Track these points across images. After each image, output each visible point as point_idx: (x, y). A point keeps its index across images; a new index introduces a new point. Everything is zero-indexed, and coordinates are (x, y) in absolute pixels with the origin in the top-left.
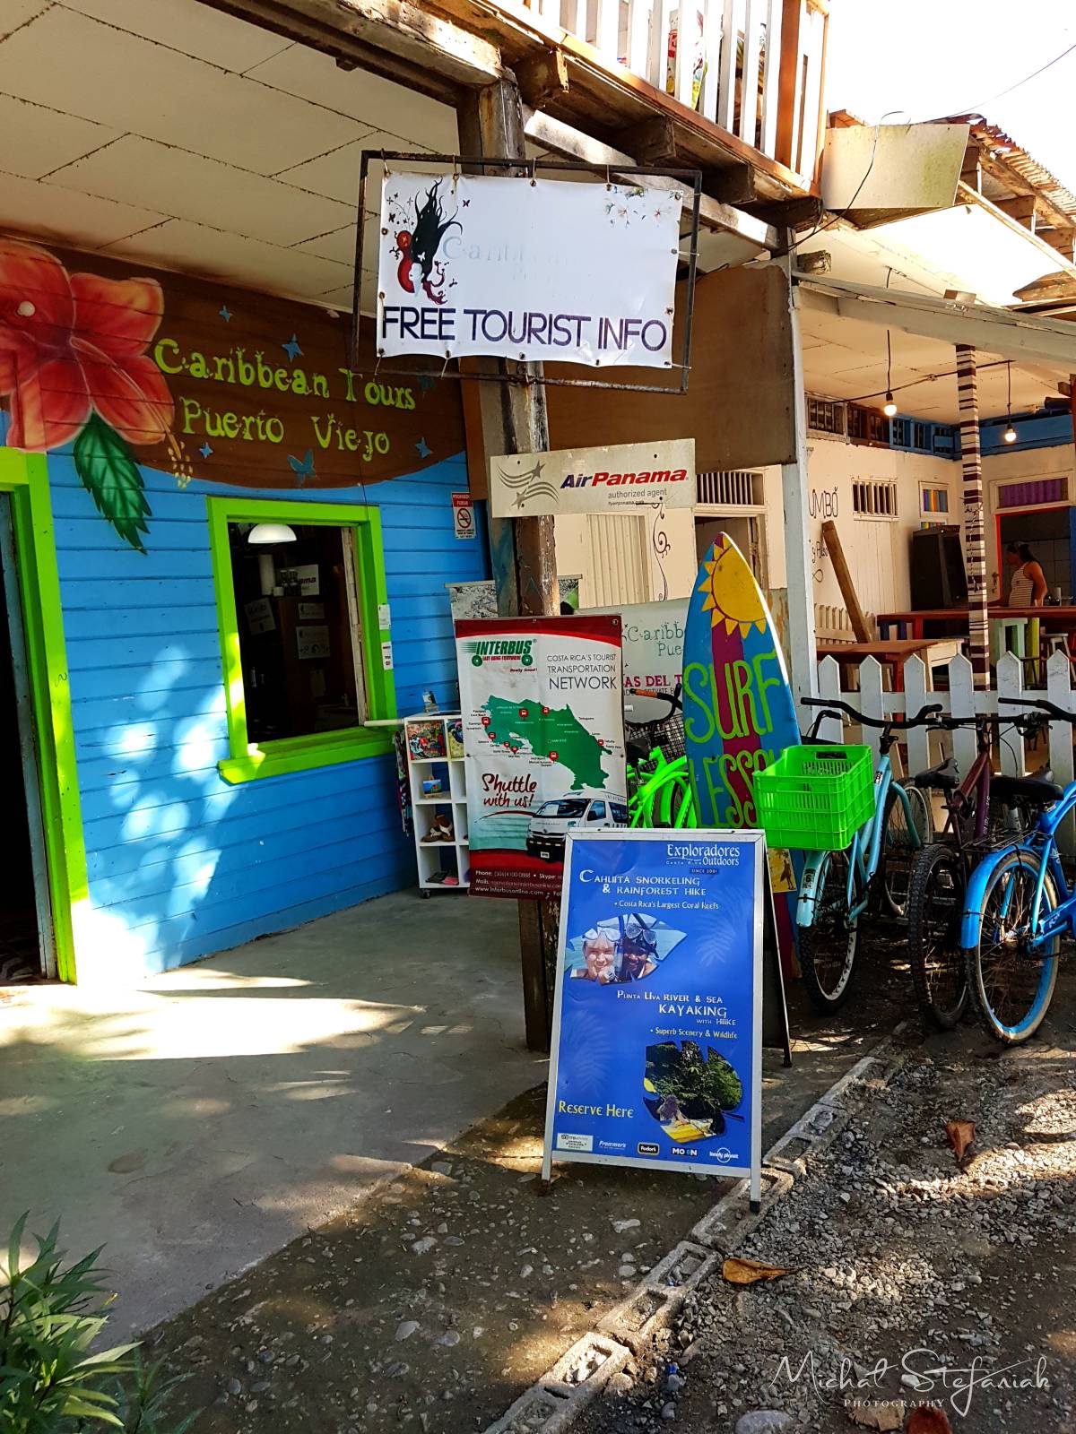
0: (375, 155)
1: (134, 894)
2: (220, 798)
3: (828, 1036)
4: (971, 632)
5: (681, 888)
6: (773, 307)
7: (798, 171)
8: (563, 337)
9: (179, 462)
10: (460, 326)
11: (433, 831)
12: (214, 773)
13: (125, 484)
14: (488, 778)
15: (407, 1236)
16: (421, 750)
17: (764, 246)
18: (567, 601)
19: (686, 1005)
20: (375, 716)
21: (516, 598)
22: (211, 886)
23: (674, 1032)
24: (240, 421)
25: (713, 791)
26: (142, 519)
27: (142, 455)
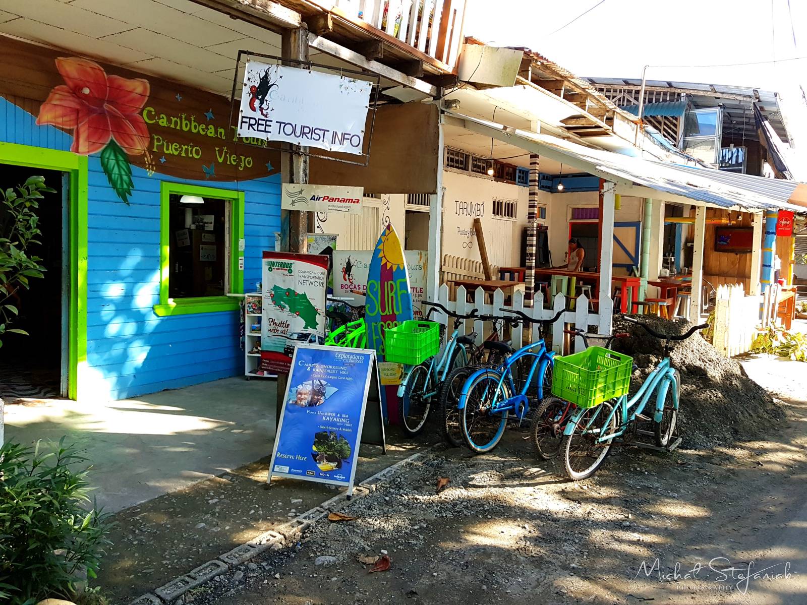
0: (244, 52)
1: (107, 363)
2: (153, 322)
3: (406, 445)
4: (526, 280)
5: (339, 371)
6: (432, 123)
7: (447, 63)
8: (317, 137)
9: (149, 164)
10: (274, 128)
11: (254, 349)
12: (150, 311)
13: (123, 173)
14: (271, 320)
15: (207, 498)
16: (252, 309)
17: (430, 95)
18: (331, 246)
19: (334, 417)
20: (233, 291)
21: (288, 244)
22: (144, 363)
23: (327, 427)
24: (180, 147)
25: (375, 338)
26: (129, 189)
27: (130, 160)
